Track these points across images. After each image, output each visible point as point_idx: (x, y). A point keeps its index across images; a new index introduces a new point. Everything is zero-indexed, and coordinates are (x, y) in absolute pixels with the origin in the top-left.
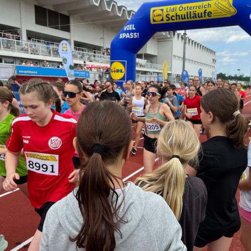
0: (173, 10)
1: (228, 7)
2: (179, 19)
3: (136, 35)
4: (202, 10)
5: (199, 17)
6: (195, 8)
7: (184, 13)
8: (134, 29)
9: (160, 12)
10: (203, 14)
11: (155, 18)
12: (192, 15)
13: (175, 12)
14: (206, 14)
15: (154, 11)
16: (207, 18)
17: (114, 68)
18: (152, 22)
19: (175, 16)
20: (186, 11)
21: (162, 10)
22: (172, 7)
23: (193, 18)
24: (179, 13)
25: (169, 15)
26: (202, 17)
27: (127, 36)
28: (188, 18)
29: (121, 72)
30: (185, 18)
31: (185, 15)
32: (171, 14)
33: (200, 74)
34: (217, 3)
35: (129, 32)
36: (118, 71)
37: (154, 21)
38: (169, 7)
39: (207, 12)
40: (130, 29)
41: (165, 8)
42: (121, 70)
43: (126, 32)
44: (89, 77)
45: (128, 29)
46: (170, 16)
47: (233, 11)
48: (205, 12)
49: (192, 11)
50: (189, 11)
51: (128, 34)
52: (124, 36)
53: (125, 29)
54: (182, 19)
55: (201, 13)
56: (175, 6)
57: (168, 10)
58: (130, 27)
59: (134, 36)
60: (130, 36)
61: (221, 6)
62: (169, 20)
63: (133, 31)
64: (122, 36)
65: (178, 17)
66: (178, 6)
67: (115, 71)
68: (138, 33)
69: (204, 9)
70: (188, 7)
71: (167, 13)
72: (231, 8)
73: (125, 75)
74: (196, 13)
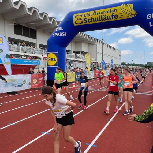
0: (89, 15)
2: (94, 21)
3: (64, 34)
5: (108, 19)
6: (105, 12)
9: (80, 17)
11: (77, 22)
12: (103, 18)
13: (91, 16)
14: (114, 17)
15: (76, 16)
16: (114, 19)
18: (75, 25)
19: (91, 19)
20: (99, 15)
21: (82, 15)
22: (88, 13)
24: (94, 17)
25: (86, 18)
26: (110, 19)
27: (58, 35)
28: (100, 20)
29: (54, 60)
30: (98, 21)
31: (98, 18)
32: (88, 18)
33: (112, 62)
34: (121, 8)
35: (59, 32)
36: (52, 59)
37: (76, 23)
38: (86, 13)
39: (114, 15)
40: (60, 30)
41: (83, 14)
42: (54, 59)
44: (39, 64)
45: (58, 30)
46: (87, 20)
47: (134, 13)
48: (112, 16)
51: (58, 33)
52: (55, 35)
53: (56, 30)
54: (96, 21)
55: (110, 16)
56: (90, 12)
57: (86, 15)
58: (60, 28)
59: (62, 35)
60: (60, 35)
61: (124, 10)
63: (62, 31)
65: (93, 20)
66: (93, 12)
68: (65, 33)
69: (112, 13)
70: (100, 12)
71: (85, 17)
72: (132, 12)
73: (57, 62)
74: (106, 16)
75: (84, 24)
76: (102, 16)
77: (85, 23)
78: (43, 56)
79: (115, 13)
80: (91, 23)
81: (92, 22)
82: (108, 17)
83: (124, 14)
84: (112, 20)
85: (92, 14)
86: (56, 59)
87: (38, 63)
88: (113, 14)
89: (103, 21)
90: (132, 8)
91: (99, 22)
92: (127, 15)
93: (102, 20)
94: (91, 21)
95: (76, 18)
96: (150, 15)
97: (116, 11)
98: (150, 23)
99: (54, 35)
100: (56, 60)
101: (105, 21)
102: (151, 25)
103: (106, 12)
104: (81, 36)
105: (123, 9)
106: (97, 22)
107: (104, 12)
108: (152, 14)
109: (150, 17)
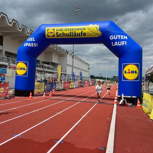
0: (61, 30)
1: (96, 30)
2: (65, 36)
3: (35, 45)
4: (80, 31)
5: (78, 36)
6: (75, 29)
7: (68, 32)
8: (34, 40)
10: (80, 34)
12: (73, 34)
13: (62, 31)
14: (83, 34)
15: (48, 30)
16: (83, 37)
17: (19, 67)
18: (47, 37)
19: (62, 34)
20: (70, 31)
21: (54, 30)
22: (60, 28)
23: (74, 36)
24: (65, 32)
25: (58, 33)
26: (80, 36)
27: (29, 45)
28: (71, 36)
31: (68, 34)
36: (21, 69)
37: (48, 36)
38: (58, 28)
39: (83, 32)
43: (29, 42)
45: (30, 40)
46: (59, 34)
49: (73, 31)
50: (71, 31)
51: (30, 43)
53: (28, 40)
54: (67, 36)
55: (79, 33)
56: (62, 27)
57: (58, 30)
58: (31, 39)
59: (34, 45)
60: (31, 45)
61: (92, 29)
62: (58, 36)
63: (33, 42)
64: (26, 45)
67: (19, 69)
68: (37, 44)
69: (81, 31)
70: (70, 29)
72: (98, 32)
73: (27, 72)
74: (76, 33)
75: (55, 37)
77: (57, 36)
78: (9, 64)
79: (84, 31)
80: (62, 37)
81: (63, 36)
86: (26, 68)
87: (4, 71)
89: (74, 37)
90: (98, 29)
91: (70, 37)
94: (62, 35)
95: (48, 31)
96: (112, 36)
97: (85, 30)
98: (112, 43)
99: (26, 44)
100: (25, 70)
101: (75, 37)
102: (113, 44)
104: (52, 47)
108: (114, 36)
109: (113, 38)
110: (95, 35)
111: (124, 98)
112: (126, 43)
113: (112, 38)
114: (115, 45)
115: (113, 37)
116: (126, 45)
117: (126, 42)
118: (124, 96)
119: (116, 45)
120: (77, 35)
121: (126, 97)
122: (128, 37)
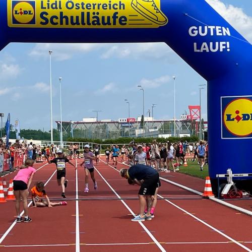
0: (54, 6)
4: (110, 13)
11: (18, 17)
15: (14, 3)
18: (11, 24)
21: (33, 4)
26: (109, 23)
32: (51, 12)
54: (73, 24)
72: (159, 15)
74: (100, 16)
75: (37, 25)
76: (88, 13)
77: (42, 23)
80: (59, 26)
81: (61, 23)
82: (103, 18)
83: (140, 17)
84: (112, 26)
85: (63, 5)
88: (117, 13)
89: (92, 26)
90: (159, 8)
91: (81, 26)
92: (147, 21)
93: (89, 24)
94: (58, 21)
96: (196, 28)
97: (124, 8)
98: (195, 44)
101: (97, 27)
102: (197, 49)
103: (99, 5)
105: (139, 6)
106: (76, 26)
107: (94, 5)
108: (200, 28)
109: (196, 32)
110: (151, 22)
111: (234, 179)
112: (228, 46)
113: (194, 31)
114: (202, 49)
115: (198, 29)
116: (228, 50)
117: (228, 43)
118: (233, 175)
119: (205, 51)
120: (101, 21)
121: (239, 175)
122: (232, 30)
